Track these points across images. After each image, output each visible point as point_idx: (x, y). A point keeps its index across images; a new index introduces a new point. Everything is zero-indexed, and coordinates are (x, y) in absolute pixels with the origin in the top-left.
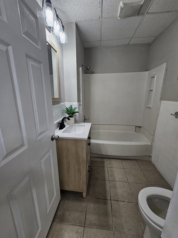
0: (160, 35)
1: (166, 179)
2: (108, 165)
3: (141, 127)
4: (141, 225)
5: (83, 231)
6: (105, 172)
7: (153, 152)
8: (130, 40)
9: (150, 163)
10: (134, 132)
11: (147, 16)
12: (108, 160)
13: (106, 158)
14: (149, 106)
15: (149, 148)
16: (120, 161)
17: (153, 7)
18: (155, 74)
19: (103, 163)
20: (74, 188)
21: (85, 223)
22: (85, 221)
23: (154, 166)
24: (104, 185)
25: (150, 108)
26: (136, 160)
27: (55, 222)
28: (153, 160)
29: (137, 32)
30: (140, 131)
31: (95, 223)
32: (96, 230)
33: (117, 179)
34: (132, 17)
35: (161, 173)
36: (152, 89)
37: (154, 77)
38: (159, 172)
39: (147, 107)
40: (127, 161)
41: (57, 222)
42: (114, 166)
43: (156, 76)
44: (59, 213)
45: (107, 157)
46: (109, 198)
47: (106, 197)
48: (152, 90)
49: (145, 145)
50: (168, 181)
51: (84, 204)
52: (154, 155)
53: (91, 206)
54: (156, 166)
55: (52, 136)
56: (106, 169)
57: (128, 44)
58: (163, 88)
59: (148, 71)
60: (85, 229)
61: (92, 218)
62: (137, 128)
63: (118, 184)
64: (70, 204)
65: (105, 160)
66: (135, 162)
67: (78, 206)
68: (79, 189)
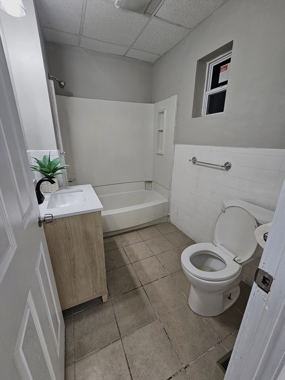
0: (165, 54)
1: (190, 236)
2: (122, 243)
3: (151, 182)
4: (183, 295)
5: (121, 346)
6: (120, 254)
7: (171, 210)
8: (128, 51)
9: (169, 224)
10: (144, 190)
11: (154, 20)
12: (119, 237)
13: (115, 235)
14: (160, 152)
15: (166, 207)
16: (135, 233)
17: (163, 11)
18: (164, 109)
19: (114, 243)
20: (86, 297)
21: (120, 334)
22: (119, 331)
23: (174, 226)
24: (127, 271)
25: (162, 155)
26: (154, 225)
27: (69, 365)
28: (173, 220)
29: (138, 39)
30: (152, 188)
31: (133, 325)
32: (138, 332)
33: (140, 257)
34: (135, 13)
35: (184, 231)
36: (161, 129)
37: (163, 112)
38: (181, 231)
39: (157, 154)
40: (144, 230)
41: (75, 362)
42: (131, 242)
43: (165, 112)
44: (71, 349)
45: (117, 233)
46: (139, 285)
47: (135, 285)
48: (162, 131)
49: (162, 203)
50: (191, 237)
51: (108, 312)
52: (172, 214)
53: (120, 307)
54: (177, 226)
55: (39, 218)
56: (121, 250)
57: (124, 56)
58: (176, 128)
59: (154, 103)
60: (123, 341)
61: (127, 321)
62: (147, 184)
63: (144, 263)
64: (86, 323)
65: (115, 238)
66: (153, 228)
67: (99, 319)
68: (95, 294)
